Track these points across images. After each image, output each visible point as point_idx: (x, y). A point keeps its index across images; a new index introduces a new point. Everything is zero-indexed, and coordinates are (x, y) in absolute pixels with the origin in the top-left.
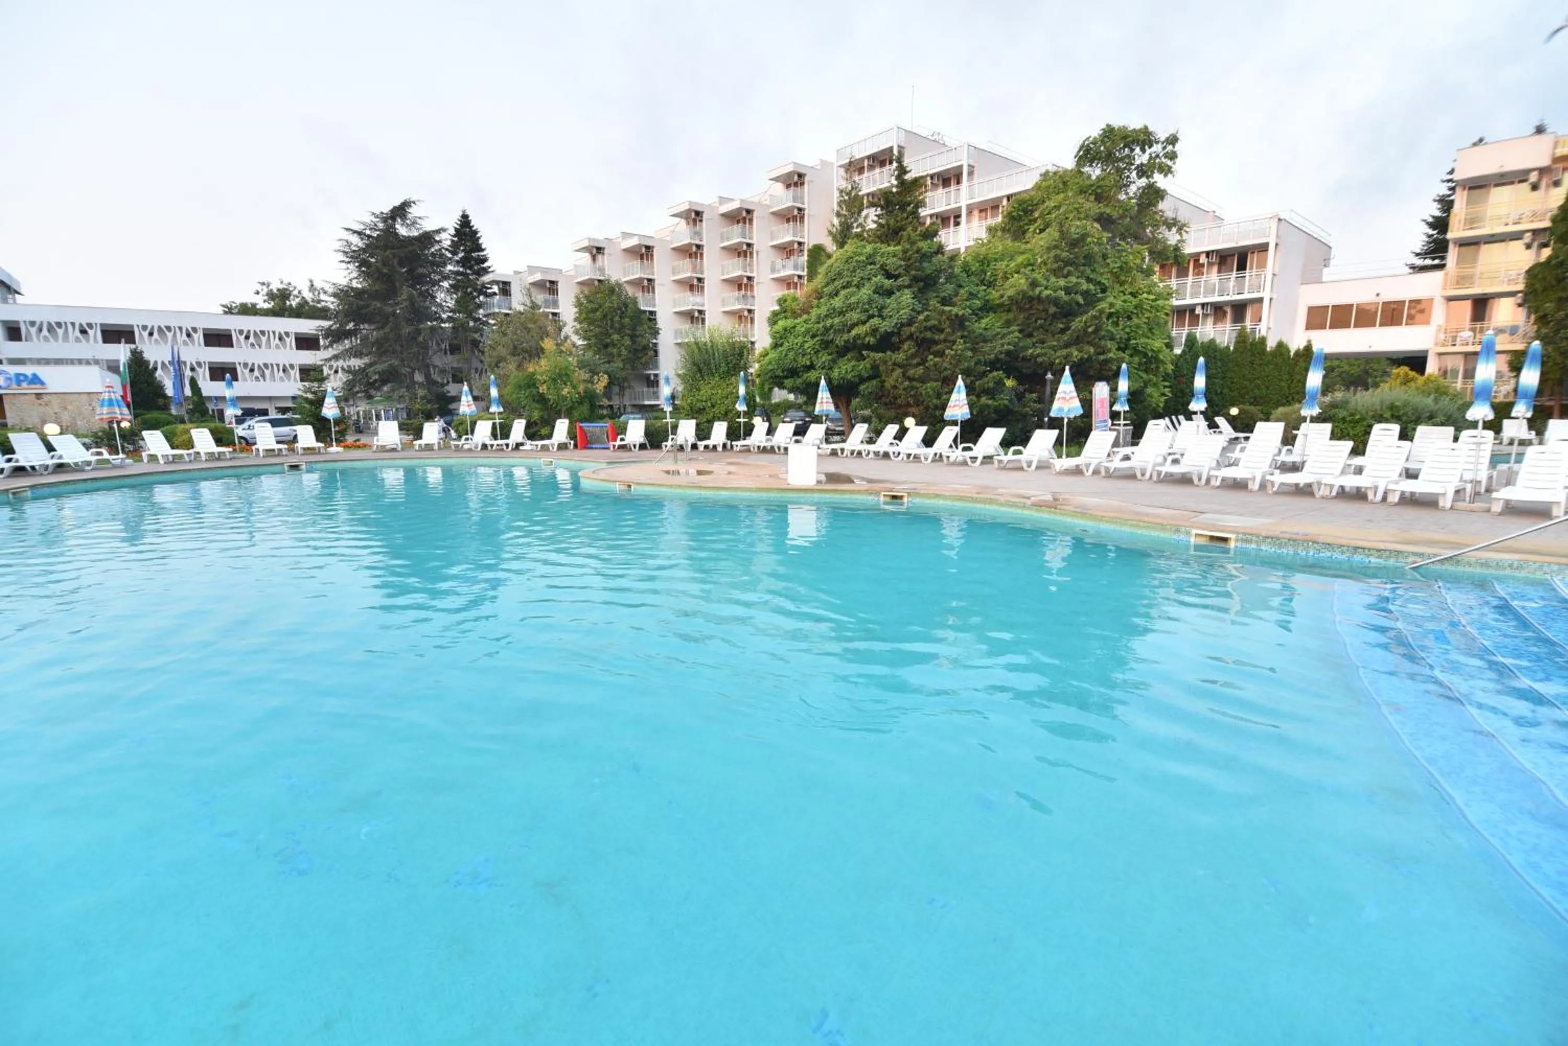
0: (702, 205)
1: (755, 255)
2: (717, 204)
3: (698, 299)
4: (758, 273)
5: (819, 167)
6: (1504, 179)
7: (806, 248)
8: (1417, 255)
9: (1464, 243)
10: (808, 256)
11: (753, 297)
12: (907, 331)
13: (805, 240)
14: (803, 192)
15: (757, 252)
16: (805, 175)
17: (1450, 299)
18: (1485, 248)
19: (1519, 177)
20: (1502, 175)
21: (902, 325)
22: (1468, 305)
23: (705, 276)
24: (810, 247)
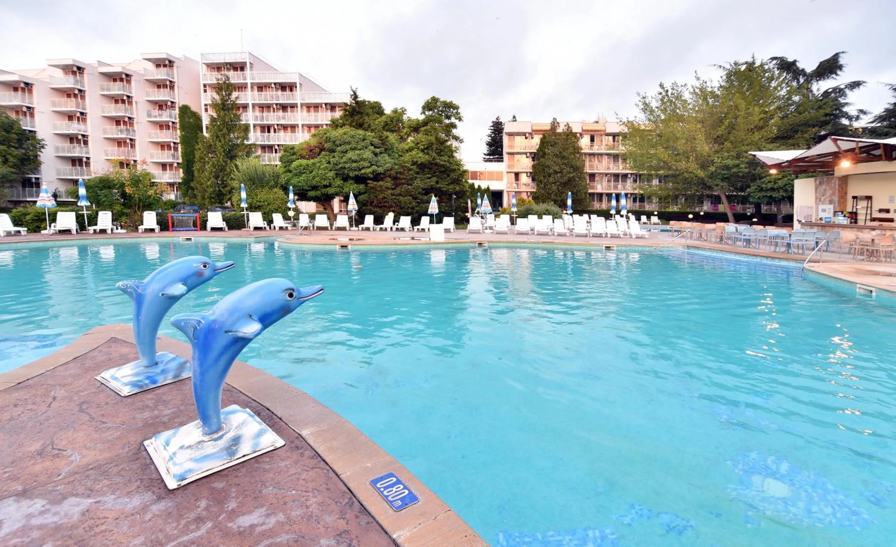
0: (84, 64)
1: (134, 104)
2: (97, 65)
3: (82, 126)
4: (137, 115)
5: (183, 59)
6: (518, 134)
7: (177, 106)
8: (485, 154)
9: (509, 154)
10: (179, 111)
11: (134, 131)
12: (388, 173)
13: (176, 100)
14: (173, 71)
15: (136, 103)
16: (174, 62)
17: (508, 172)
18: (515, 156)
19: (524, 134)
20: (518, 133)
21: (387, 170)
22: (513, 175)
23: (87, 111)
24: (180, 105)
